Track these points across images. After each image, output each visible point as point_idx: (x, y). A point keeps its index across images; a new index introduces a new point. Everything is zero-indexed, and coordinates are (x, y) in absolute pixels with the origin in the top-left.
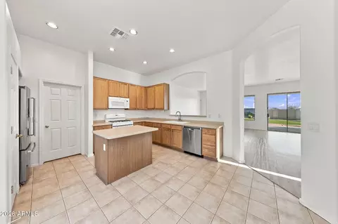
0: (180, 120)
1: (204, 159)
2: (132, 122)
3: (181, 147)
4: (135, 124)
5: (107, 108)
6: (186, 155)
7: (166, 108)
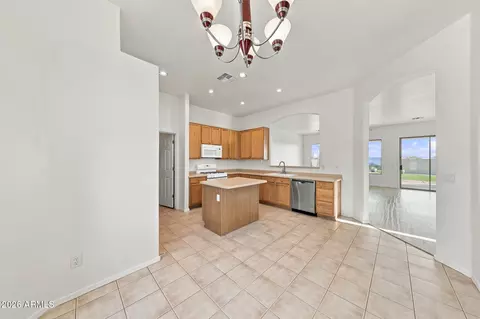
0: (284, 172)
1: (318, 219)
2: (225, 174)
3: (288, 204)
4: (230, 176)
5: (200, 158)
6: (295, 214)
7: (265, 157)
